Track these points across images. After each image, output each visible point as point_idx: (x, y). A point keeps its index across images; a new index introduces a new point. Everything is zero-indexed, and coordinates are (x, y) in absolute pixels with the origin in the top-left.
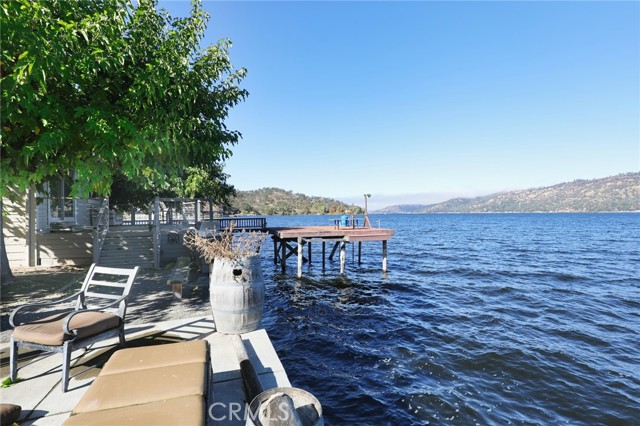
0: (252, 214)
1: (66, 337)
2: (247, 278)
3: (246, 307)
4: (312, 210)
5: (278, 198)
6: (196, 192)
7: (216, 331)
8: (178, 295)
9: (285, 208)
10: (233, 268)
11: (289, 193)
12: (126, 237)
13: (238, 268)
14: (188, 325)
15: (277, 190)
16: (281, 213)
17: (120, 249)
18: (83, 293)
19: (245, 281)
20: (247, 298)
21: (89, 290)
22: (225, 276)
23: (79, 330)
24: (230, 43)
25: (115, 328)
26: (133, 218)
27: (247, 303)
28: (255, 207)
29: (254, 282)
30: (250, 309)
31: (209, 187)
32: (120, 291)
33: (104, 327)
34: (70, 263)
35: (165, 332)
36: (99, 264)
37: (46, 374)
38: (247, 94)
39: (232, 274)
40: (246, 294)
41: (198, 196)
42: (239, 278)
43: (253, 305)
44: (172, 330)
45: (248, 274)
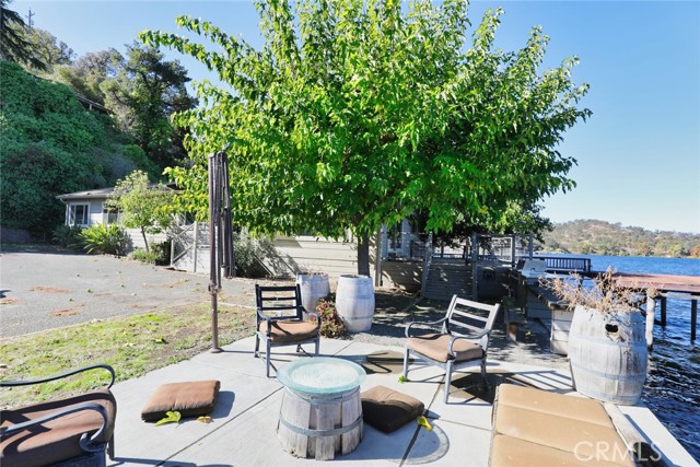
0: (558, 253)
1: (450, 357)
2: (626, 338)
3: (624, 373)
4: (656, 250)
5: (598, 233)
6: (506, 227)
7: (575, 390)
8: (513, 337)
9: (609, 246)
10: (606, 322)
11: (615, 227)
12: (446, 269)
13: (614, 323)
14: (537, 373)
15: (596, 222)
16: (601, 252)
17: (441, 280)
18: (447, 320)
19: (623, 340)
20: (625, 362)
21: (453, 318)
22: (593, 329)
23: (458, 353)
24: (576, 59)
25: (479, 358)
26: (442, 250)
27: (624, 368)
28: (563, 243)
29: (636, 344)
30: (629, 377)
31: (520, 222)
32: (482, 325)
33: (472, 355)
34: (403, 288)
35: (513, 374)
36: (460, 296)
37: (423, 381)
38: (590, 113)
39: (605, 330)
40: (625, 357)
41: (508, 231)
42: (614, 336)
43: (633, 374)
44: (521, 374)
45: (628, 333)
